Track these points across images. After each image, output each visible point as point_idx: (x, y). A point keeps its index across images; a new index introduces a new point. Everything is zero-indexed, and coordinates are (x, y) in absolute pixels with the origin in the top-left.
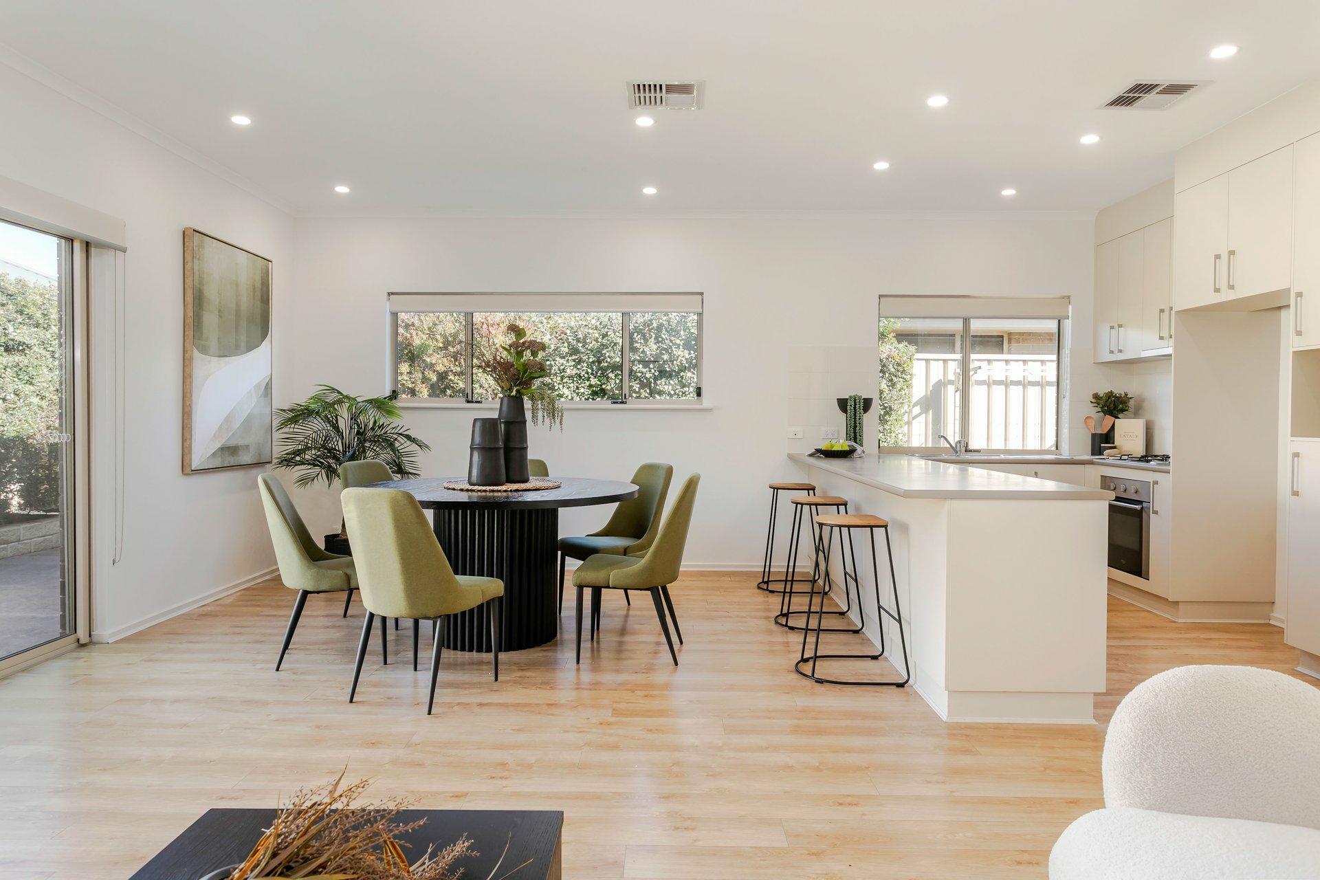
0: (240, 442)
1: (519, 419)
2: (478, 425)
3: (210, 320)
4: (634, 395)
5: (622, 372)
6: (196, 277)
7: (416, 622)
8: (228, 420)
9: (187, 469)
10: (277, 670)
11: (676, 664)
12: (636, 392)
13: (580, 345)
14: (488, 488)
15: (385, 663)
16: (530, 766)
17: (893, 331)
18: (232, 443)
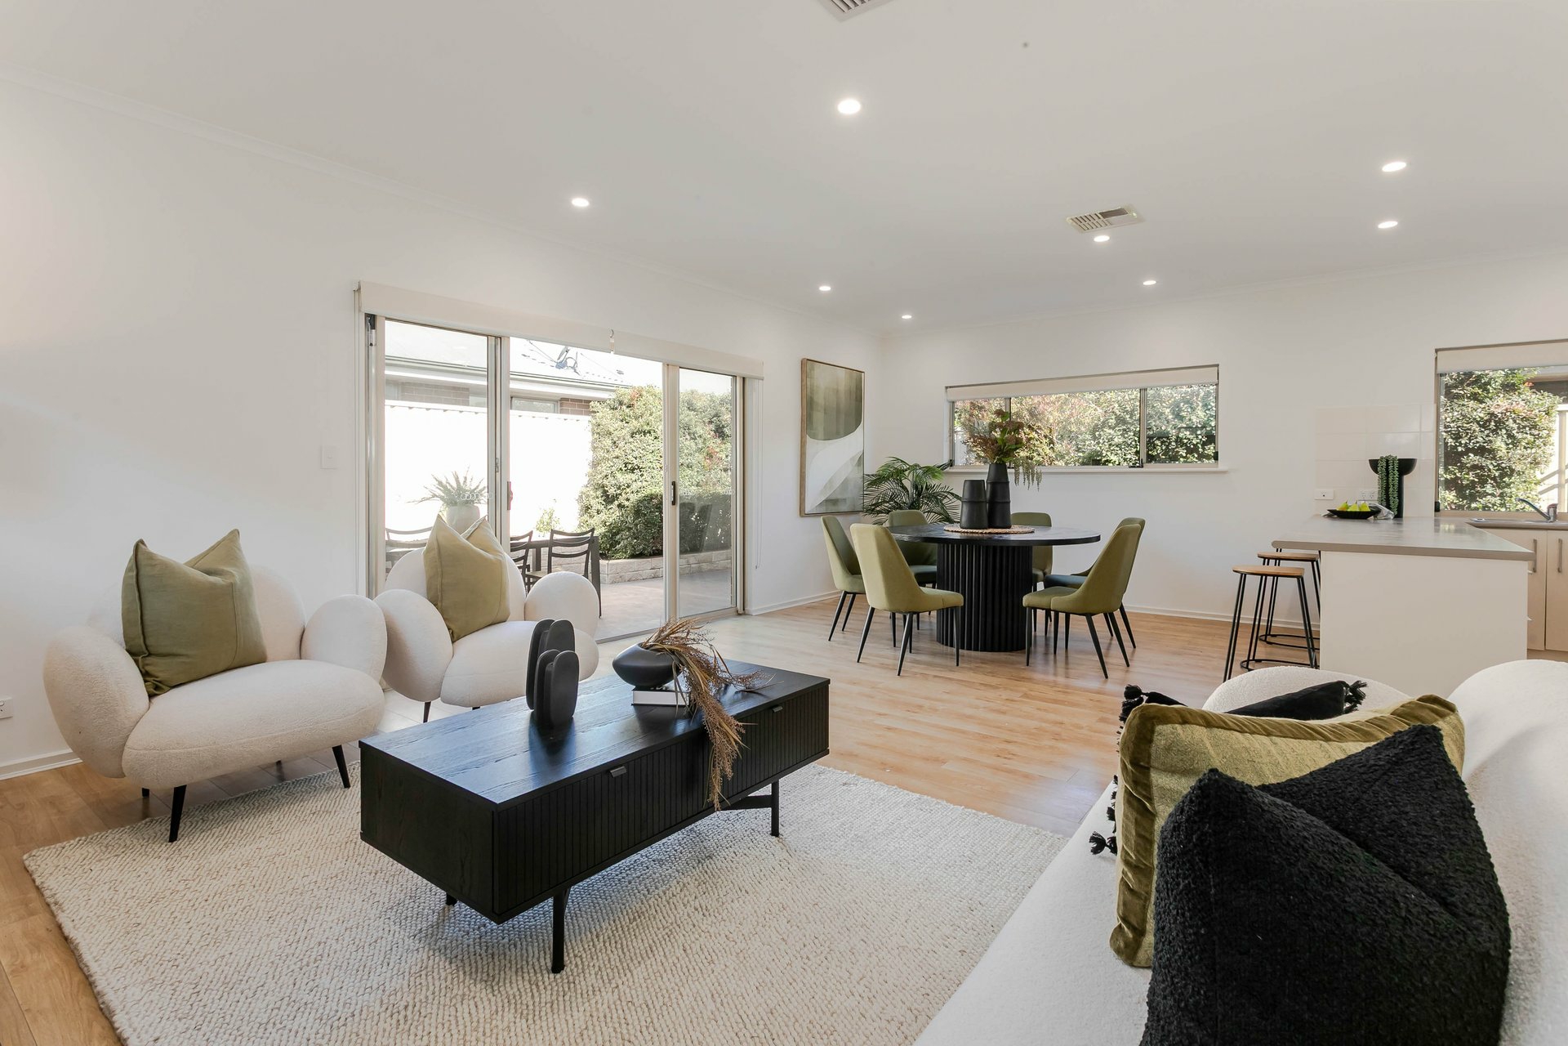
0: (839, 497)
1: (1003, 480)
2: (967, 484)
3: (819, 416)
4: (1181, 459)
5: (1139, 438)
6: (809, 390)
7: (894, 614)
8: (831, 481)
9: (803, 513)
10: (830, 640)
11: (1107, 677)
12: (1184, 457)
13: (1128, 416)
14: (969, 530)
15: (895, 646)
16: (937, 710)
17: (1528, 381)
18: (834, 497)
